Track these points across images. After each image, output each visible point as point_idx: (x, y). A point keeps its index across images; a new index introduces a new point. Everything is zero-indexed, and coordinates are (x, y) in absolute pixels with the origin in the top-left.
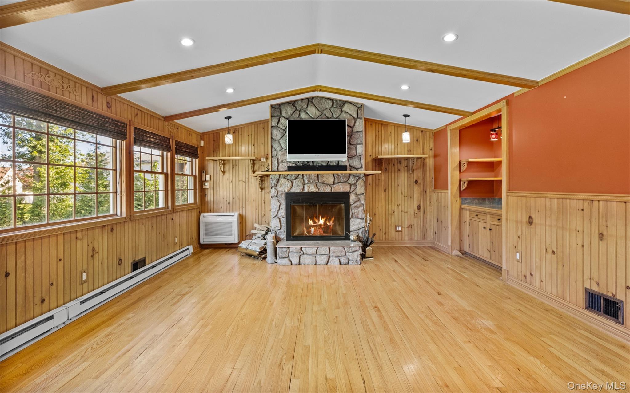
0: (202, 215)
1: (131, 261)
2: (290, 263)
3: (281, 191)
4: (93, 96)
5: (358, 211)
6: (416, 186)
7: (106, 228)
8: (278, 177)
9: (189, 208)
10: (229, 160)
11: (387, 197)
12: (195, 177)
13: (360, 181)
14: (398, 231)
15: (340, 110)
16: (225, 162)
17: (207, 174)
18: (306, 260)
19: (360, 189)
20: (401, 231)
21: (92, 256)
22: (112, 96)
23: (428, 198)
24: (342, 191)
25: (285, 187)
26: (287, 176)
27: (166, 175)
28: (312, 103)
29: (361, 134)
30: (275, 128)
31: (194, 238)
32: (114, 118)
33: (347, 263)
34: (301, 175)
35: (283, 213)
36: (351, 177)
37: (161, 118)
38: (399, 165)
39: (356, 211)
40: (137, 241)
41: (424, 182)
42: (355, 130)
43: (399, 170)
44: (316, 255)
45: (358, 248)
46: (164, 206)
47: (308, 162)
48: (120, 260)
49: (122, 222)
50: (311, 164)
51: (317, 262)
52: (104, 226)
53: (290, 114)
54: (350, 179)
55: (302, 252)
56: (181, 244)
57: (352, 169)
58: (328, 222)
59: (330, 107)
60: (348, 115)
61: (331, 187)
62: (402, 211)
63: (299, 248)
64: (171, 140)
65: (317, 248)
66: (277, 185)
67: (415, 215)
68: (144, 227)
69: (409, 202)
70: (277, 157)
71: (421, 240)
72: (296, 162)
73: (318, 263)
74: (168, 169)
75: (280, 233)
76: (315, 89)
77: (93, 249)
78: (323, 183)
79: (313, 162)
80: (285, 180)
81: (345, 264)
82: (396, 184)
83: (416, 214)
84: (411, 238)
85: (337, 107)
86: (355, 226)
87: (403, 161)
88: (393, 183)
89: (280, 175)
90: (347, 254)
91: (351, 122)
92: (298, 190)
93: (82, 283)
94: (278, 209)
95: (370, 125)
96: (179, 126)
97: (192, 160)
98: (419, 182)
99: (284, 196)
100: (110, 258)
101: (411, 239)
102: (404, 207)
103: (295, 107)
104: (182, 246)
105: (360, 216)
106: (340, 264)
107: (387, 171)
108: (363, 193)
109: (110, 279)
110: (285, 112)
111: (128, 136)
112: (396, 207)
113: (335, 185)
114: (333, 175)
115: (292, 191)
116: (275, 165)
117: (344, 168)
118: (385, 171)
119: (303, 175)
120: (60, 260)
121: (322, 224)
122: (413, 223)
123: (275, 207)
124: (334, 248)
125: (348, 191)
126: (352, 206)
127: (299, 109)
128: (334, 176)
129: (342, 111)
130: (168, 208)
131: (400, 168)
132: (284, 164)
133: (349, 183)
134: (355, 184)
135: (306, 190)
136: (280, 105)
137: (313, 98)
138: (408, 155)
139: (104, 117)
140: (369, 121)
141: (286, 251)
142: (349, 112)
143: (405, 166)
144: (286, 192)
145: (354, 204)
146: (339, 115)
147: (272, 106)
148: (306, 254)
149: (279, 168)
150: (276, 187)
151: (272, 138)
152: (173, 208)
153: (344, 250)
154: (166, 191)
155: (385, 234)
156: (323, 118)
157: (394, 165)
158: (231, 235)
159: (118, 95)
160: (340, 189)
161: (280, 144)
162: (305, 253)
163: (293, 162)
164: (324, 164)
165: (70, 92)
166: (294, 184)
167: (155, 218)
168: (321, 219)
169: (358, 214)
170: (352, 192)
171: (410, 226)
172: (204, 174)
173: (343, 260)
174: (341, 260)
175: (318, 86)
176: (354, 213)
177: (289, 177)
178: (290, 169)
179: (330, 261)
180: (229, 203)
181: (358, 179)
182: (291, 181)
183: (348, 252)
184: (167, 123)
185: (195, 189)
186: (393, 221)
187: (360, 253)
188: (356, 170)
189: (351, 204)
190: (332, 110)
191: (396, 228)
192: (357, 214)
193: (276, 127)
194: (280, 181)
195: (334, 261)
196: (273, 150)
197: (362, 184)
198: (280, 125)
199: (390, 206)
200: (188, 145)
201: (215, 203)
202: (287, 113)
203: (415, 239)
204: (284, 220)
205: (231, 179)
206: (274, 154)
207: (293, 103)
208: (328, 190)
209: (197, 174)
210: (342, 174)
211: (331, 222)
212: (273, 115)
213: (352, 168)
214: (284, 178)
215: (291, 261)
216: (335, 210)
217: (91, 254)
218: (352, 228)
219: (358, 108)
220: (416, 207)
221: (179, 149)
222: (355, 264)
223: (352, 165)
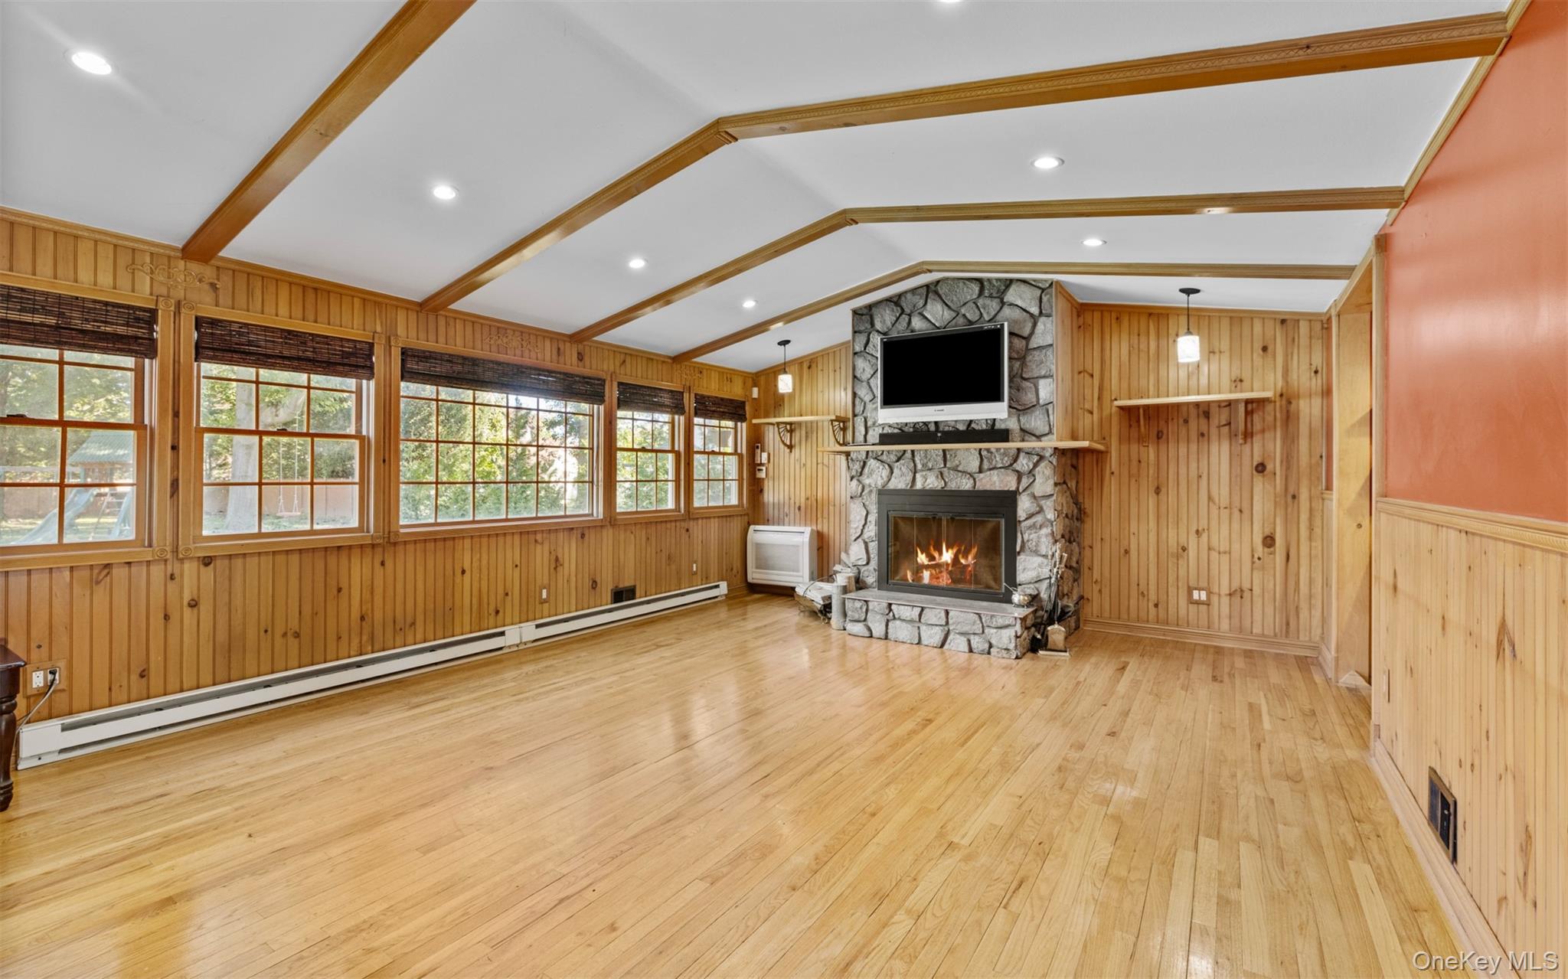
0: (752, 527)
1: (611, 587)
2: (867, 634)
3: (870, 486)
4: (559, 349)
5: (1039, 537)
6: (1258, 480)
7: (575, 531)
8: (864, 457)
9: (725, 514)
10: (800, 424)
11: (1163, 509)
12: (740, 456)
13: (1043, 464)
14: (1198, 603)
15: (999, 300)
16: (793, 426)
17: (763, 450)
18: (899, 630)
19: (1044, 481)
20: (1208, 604)
21: (555, 568)
22: (585, 343)
23: (1304, 517)
24: (998, 489)
25: (876, 476)
26: (882, 454)
27: (678, 454)
28: (937, 293)
29: (1048, 353)
30: (861, 356)
31: (735, 569)
32: (586, 375)
33: (986, 651)
34: (909, 452)
35: (871, 531)
36: (1022, 455)
37: (666, 360)
38: (1203, 421)
39: (1031, 536)
40: (622, 557)
41: (1288, 468)
42: (1033, 344)
43: (1203, 435)
44: (920, 625)
45: (1011, 621)
46: (674, 507)
47: (925, 424)
48: (595, 582)
49: (598, 526)
50: (932, 428)
51: (922, 639)
52: (572, 529)
53: (889, 324)
54: (1019, 462)
55: (891, 614)
56: (704, 576)
57: (1026, 438)
58: (963, 557)
59: (975, 297)
60: (1018, 311)
61: (974, 479)
62: (1209, 549)
63: (885, 605)
64: (686, 396)
65: (923, 609)
66: (861, 474)
67: (1253, 563)
68: (632, 536)
69: (1236, 526)
70: (865, 415)
71: (1275, 635)
72: (901, 427)
73: (925, 641)
74: (680, 446)
75: (866, 574)
76: (915, 270)
77: (557, 560)
78: (955, 469)
79: (936, 423)
80: (878, 464)
81: (982, 653)
82: (1193, 473)
83: (1259, 559)
84: (1241, 628)
85: (991, 296)
86: (1029, 573)
87: (1214, 410)
88: (1183, 471)
89: (868, 452)
90: (986, 631)
91: (1024, 327)
92: (901, 486)
93: (543, 602)
94: (863, 522)
95: (1114, 321)
96: (702, 369)
97: (736, 425)
98: (1269, 467)
99: (874, 497)
100: (580, 576)
101: (1241, 630)
102: (1220, 536)
103: (899, 309)
104: (707, 579)
105: (1043, 550)
106: (971, 651)
107: (1164, 437)
108: (1053, 495)
109: (580, 607)
110: (879, 320)
111: (606, 398)
112: (1193, 537)
113: (982, 475)
114: (978, 452)
115: (891, 486)
116: (860, 432)
117: (1003, 435)
118: (1159, 438)
119: (913, 452)
120: (516, 566)
121: (949, 561)
122: (1246, 585)
123: (858, 518)
124: (957, 613)
125: (1013, 488)
126: (1023, 524)
127: (907, 311)
128: (980, 454)
129: (1003, 303)
130: (680, 511)
131: (1204, 428)
132: (876, 429)
133: (1017, 471)
134: (1030, 472)
135: (919, 486)
136: (870, 307)
137: (938, 282)
138: (1231, 392)
139: (572, 375)
140: (1111, 312)
141: (861, 608)
142: (1019, 303)
143: (1224, 422)
144: (880, 487)
145: (1027, 519)
146: (996, 314)
147: (855, 312)
148: (899, 619)
149: (868, 437)
150: (861, 478)
151: (855, 377)
152: (689, 512)
153: (979, 622)
154: (677, 481)
155: (1156, 605)
156: (960, 325)
157: (1186, 421)
158: (798, 571)
159: (595, 339)
160: (995, 483)
161: (870, 387)
162: (897, 616)
163: (896, 426)
164: (962, 427)
165: (530, 351)
166: (895, 470)
167: (654, 524)
168: (947, 551)
169: (1037, 545)
170: (1024, 490)
171: (1236, 594)
172: (759, 451)
173: (976, 642)
174: (972, 642)
175: (923, 263)
176: (1028, 541)
177: (884, 458)
178: (885, 439)
179: (948, 641)
180: (799, 508)
181: (1038, 462)
182: (889, 465)
183: (988, 626)
184: (678, 366)
185: (740, 480)
186: (1182, 572)
187: (1016, 632)
188: (1034, 438)
189: (1021, 519)
190: (980, 302)
191: (1190, 594)
192: (1034, 543)
193: (863, 353)
194: (869, 463)
195: (957, 643)
196: (857, 401)
197: (1048, 472)
198: (870, 349)
199: (1172, 533)
200: (722, 399)
201: (776, 507)
202: (883, 322)
203: (1257, 630)
204: (873, 547)
205: (803, 461)
206: (859, 409)
207: (895, 299)
208: (966, 485)
209: (744, 452)
210: (998, 450)
211: (970, 558)
212: (856, 329)
213: (1025, 433)
214: (876, 458)
215: (869, 629)
216: (984, 532)
217: (553, 566)
218: (1021, 577)
219: (1043, 290)
220: (1258, 540)
221: (701, 407)
222: (1005, 655)
223: (1027, 427)
